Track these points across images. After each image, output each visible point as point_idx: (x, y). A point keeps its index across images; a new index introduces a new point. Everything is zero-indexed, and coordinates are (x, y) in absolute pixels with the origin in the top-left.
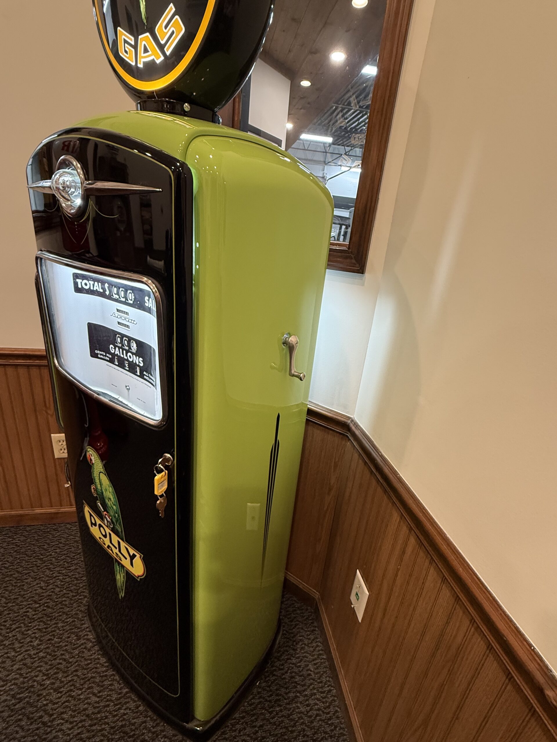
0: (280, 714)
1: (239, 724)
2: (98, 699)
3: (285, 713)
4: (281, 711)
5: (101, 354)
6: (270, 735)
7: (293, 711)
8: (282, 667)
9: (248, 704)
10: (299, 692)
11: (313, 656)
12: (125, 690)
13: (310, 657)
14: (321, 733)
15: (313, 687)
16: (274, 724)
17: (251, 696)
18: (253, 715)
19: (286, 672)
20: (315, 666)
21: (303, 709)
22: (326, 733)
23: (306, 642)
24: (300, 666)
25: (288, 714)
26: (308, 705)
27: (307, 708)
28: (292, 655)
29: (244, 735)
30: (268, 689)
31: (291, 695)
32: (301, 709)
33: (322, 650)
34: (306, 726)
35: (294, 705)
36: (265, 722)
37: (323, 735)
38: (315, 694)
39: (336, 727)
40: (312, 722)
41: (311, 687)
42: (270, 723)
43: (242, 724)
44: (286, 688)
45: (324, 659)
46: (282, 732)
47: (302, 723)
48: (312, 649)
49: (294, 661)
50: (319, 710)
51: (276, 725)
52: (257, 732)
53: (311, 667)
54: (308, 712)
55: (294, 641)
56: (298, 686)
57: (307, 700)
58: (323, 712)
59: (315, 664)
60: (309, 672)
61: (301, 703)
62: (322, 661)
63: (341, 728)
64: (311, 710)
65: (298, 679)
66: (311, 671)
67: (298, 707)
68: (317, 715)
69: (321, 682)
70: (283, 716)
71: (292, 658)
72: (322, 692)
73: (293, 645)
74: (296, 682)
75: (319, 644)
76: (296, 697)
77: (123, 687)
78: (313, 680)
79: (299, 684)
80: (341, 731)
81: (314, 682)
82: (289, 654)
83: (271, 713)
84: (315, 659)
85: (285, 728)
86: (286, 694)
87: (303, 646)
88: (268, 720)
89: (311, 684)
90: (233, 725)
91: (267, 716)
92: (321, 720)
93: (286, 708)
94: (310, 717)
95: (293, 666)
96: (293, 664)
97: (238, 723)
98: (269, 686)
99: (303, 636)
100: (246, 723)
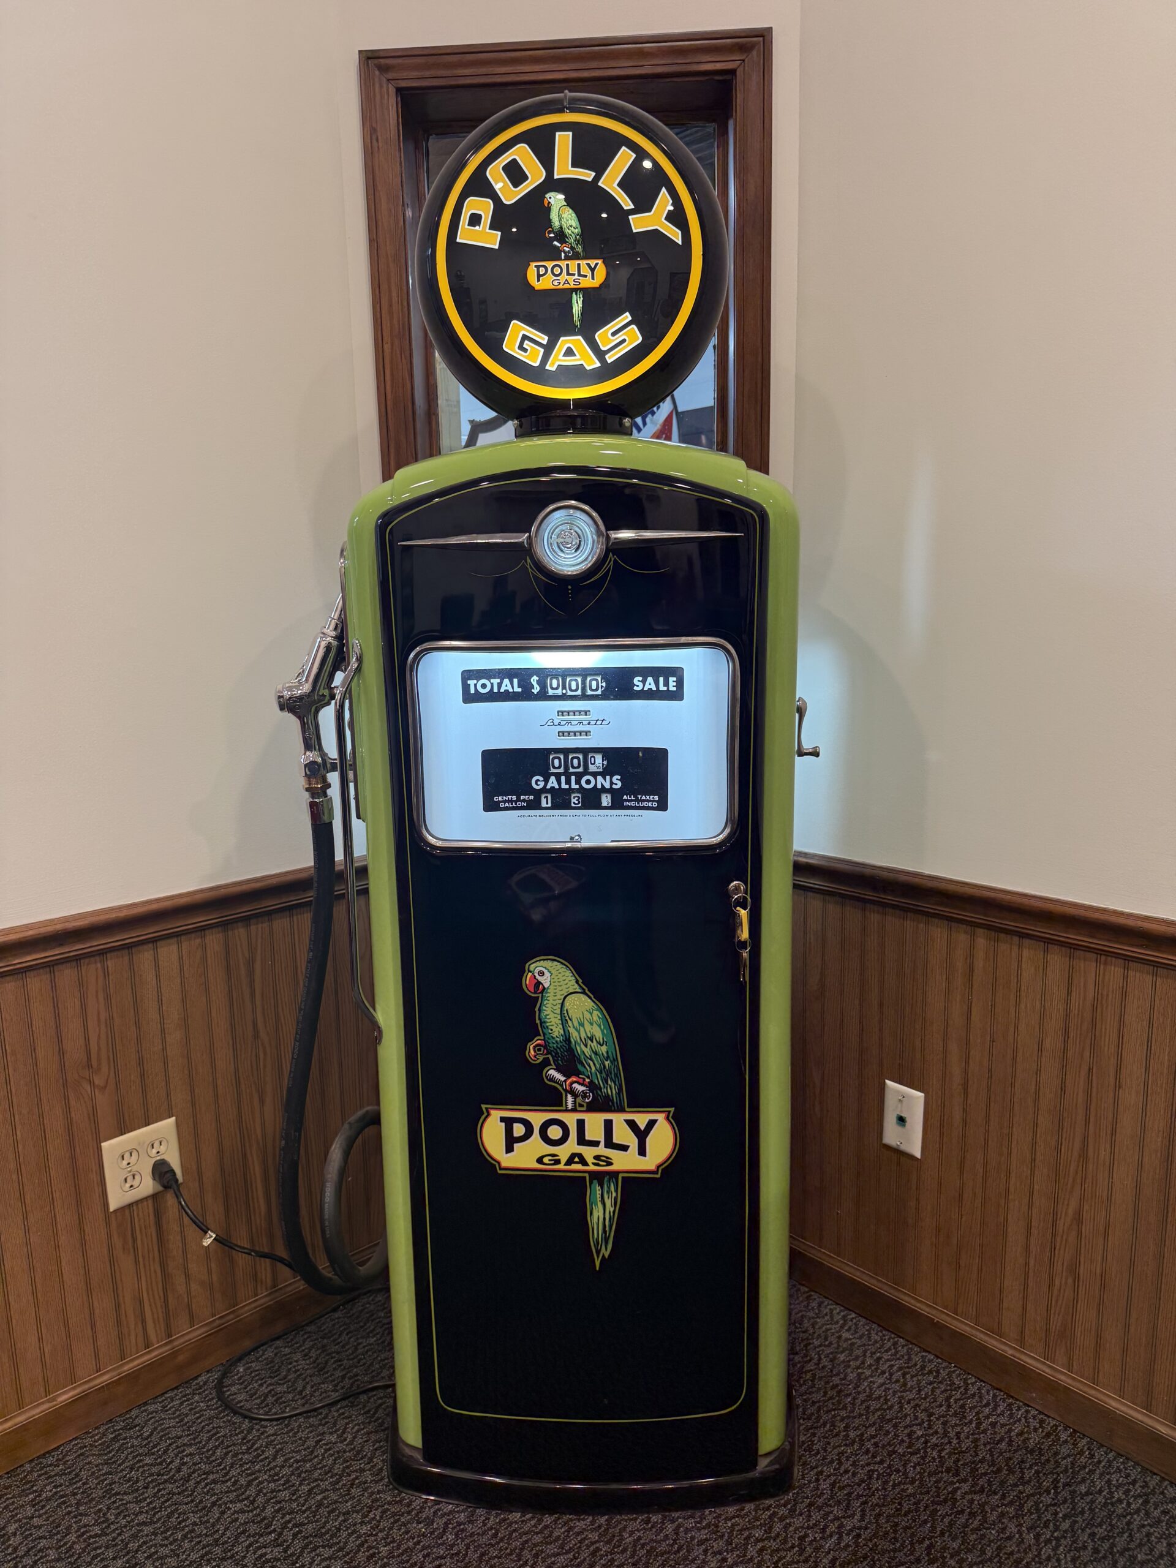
0: (858, 1402)
1: (816, 1444)
2: (571, 1556)
3: (862, 1397)
4: (854, 1399)
5: (505, 802)
6: (867, 1428)
7: (871, 1390)
8: (809, 1358)
9: (804, 1419)
10: (858, 1368)
11: (837, 1322)
12: (603, 1520)
13: (834, 1326)
14: (925, 1387)
15: (871, 1353)
16: (860, 1415)
17: (801, 1410)
18: (824, 1424)
19: (820, 1359)
20: (852, 1332)
21: (881, 1381)
22: (931, 1383)
23: (811, 1314)
24: (831, 1343)
25: (867, 1396)
26: (883, 1373)
27: (885, 1376)
28: (807, 1339)
29: (834, 1448)
30: (814, 1389)
31: (852, 1376)
32: (879, 1381)
33: (841, 1311)
34: (901, 1392)
35: (866, 1384)
36: (846, 1421)
37: (930, 1387)
38: (879, 1358)
39: (938, 1372)
40: (905, 1384)
41: (868, 1354)
42: (855, 1417)
43: (819, 1441)
44: (838, 1374)
45: (855, 1318)
46: (879, 1416)
47: (895, 1393)
48: (827, 1318)
49: (816, 1343)
50: (900, 1369)
51: (863, 1415)
52: (847, 1436)
53: (845, 1335)
54: (890, 1379)
55: (795, 1323)
56: (851, 1363)
57: (877, 1369)
58: (908, 1367)
59: (850, 1328)
60: (850, 1342)
61: (871, 1376)
62: (854, 1321)
63: (944, 1369)
64: (891, 1375)
65: (842, 1357)
66: (850, 1339)
67: (871, 1382)
68: (904, 1375)
69: (876, 1342)
70: (863, 1402)
71: (811, 1341)
72: (886, 1351)
73: (796, 1328)
74: (843, 1361)
75: (832, 1307)
76: (859, 1375)
77: (593, 1519)
78: (864, 1345)
79: (849, 1361)
80: (947, 1370)
81: (866, 1347)
82: (802, 1340)
83: (845, 1408)
84: (842, 1327)
85: (877, 1410)
86: (844, 1379)
87: (812, 1320)
88: (848, 1417)
89: (865, 1352)
90: (809, 1449)
91: (843, 1413)
92: (912, 1377)
93: (859, 1393)
94: (897, 1381)
95: (821, 1348)
96: (820, 1346)
97: (813, 1444)
98: (813, 1386)
99: (801, 1311)
100: (824, 1437)
